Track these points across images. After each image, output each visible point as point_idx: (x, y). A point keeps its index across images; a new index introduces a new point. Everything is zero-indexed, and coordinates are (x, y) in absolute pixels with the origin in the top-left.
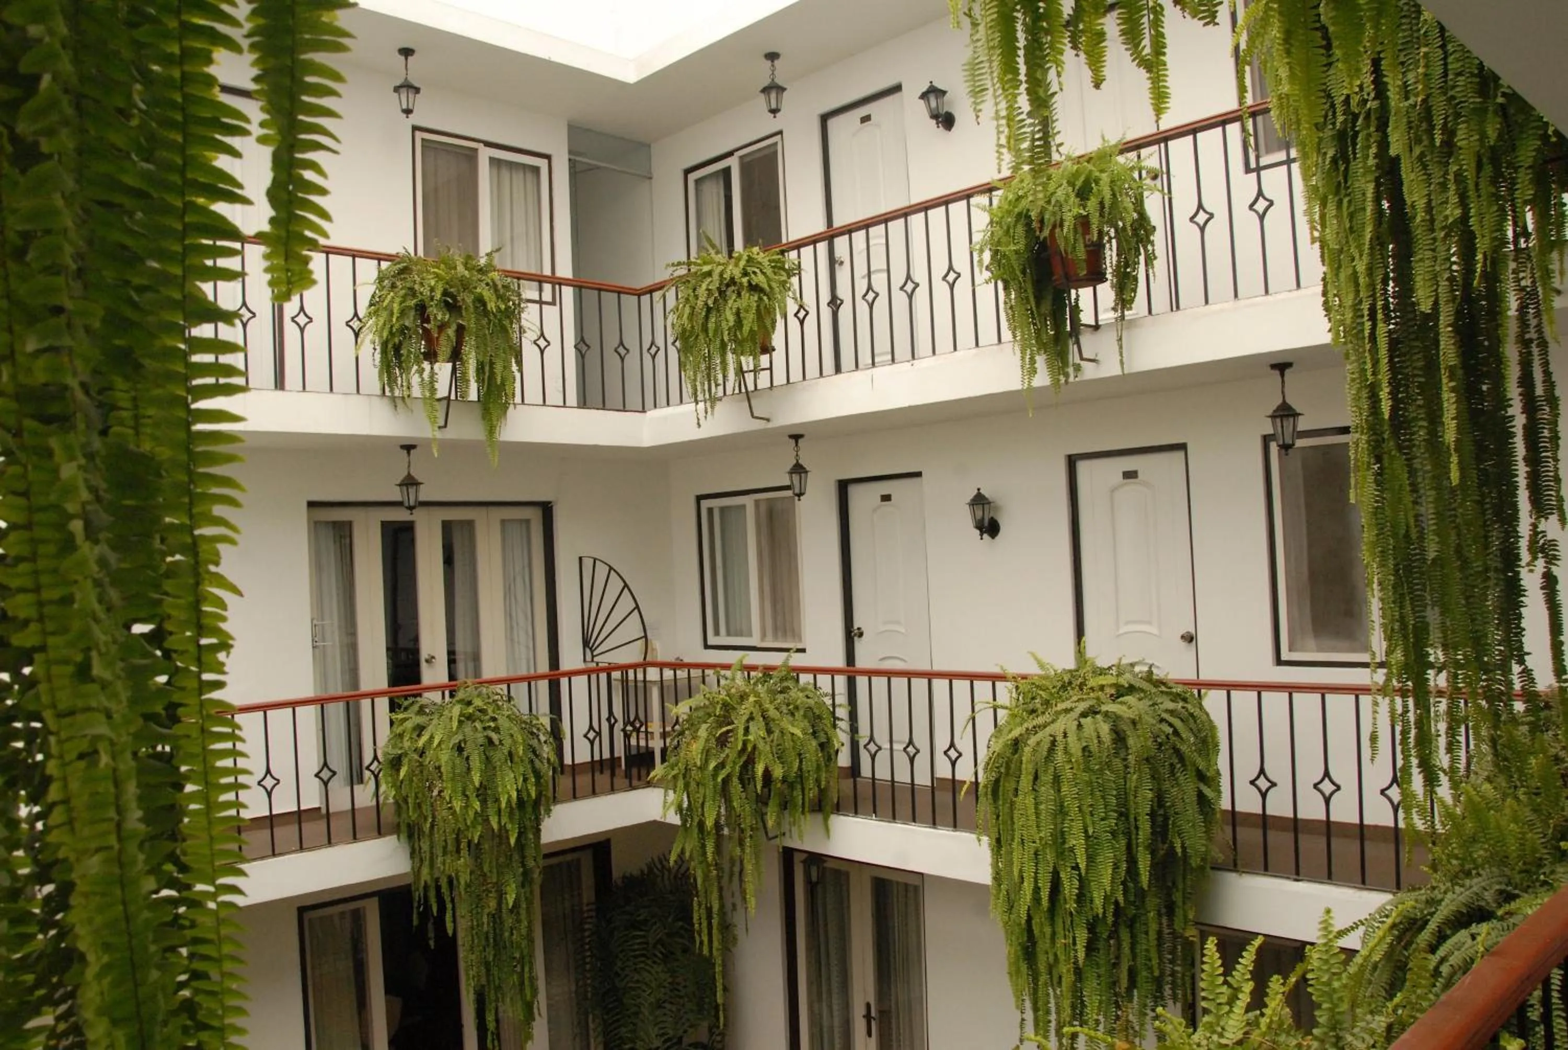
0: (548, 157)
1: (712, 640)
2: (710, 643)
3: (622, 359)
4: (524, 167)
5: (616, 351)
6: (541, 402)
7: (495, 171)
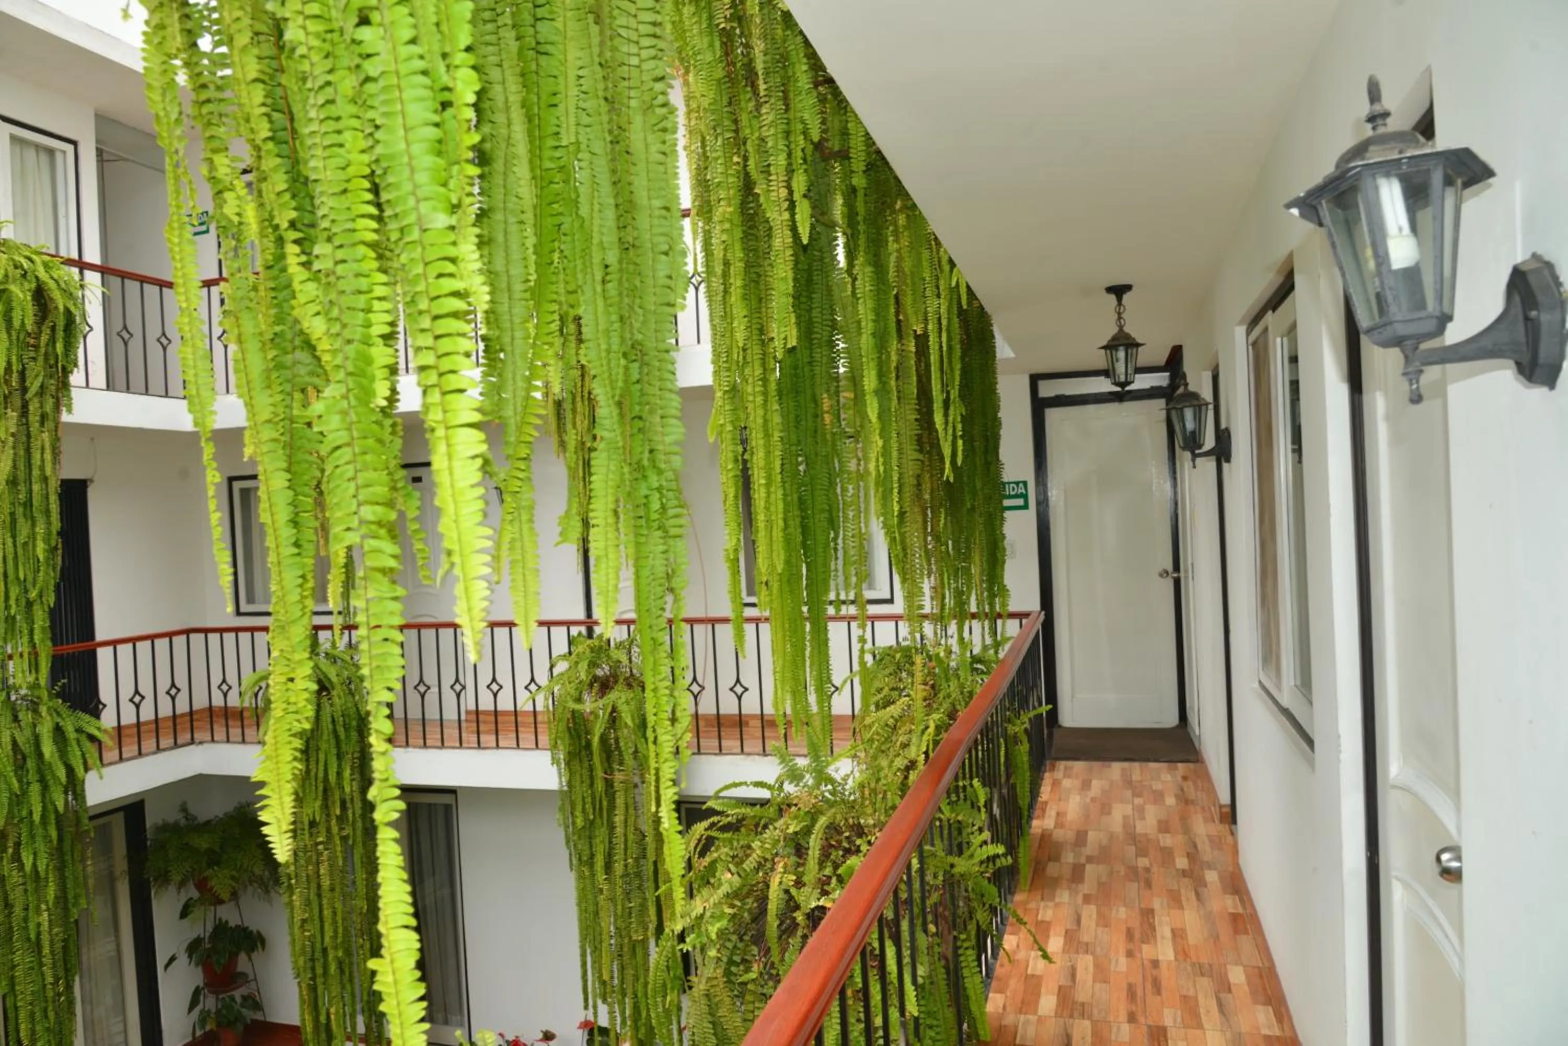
0: (74, 143)
1: (244, 608)
2: (242, 610)
3: (165, 349)
4: (37, 147)
5: (158, 340)
6: (84, 384)
7: (18, 150)
